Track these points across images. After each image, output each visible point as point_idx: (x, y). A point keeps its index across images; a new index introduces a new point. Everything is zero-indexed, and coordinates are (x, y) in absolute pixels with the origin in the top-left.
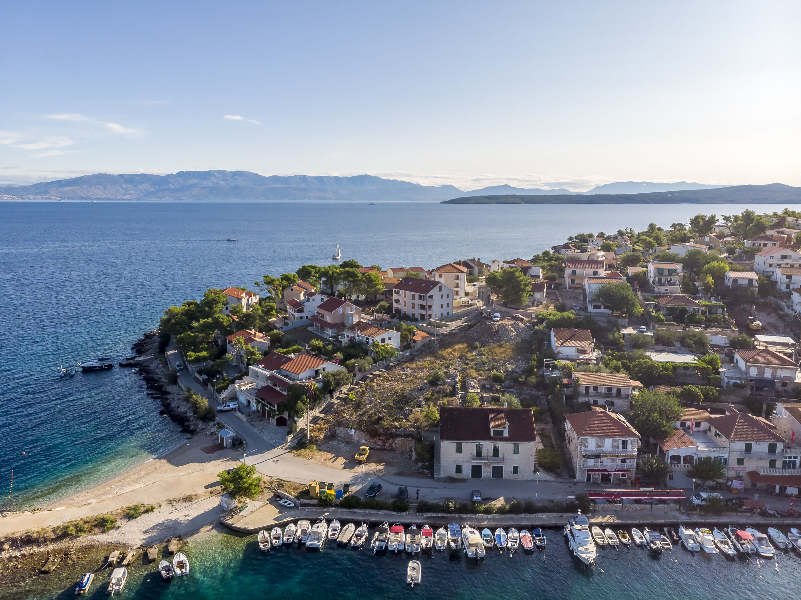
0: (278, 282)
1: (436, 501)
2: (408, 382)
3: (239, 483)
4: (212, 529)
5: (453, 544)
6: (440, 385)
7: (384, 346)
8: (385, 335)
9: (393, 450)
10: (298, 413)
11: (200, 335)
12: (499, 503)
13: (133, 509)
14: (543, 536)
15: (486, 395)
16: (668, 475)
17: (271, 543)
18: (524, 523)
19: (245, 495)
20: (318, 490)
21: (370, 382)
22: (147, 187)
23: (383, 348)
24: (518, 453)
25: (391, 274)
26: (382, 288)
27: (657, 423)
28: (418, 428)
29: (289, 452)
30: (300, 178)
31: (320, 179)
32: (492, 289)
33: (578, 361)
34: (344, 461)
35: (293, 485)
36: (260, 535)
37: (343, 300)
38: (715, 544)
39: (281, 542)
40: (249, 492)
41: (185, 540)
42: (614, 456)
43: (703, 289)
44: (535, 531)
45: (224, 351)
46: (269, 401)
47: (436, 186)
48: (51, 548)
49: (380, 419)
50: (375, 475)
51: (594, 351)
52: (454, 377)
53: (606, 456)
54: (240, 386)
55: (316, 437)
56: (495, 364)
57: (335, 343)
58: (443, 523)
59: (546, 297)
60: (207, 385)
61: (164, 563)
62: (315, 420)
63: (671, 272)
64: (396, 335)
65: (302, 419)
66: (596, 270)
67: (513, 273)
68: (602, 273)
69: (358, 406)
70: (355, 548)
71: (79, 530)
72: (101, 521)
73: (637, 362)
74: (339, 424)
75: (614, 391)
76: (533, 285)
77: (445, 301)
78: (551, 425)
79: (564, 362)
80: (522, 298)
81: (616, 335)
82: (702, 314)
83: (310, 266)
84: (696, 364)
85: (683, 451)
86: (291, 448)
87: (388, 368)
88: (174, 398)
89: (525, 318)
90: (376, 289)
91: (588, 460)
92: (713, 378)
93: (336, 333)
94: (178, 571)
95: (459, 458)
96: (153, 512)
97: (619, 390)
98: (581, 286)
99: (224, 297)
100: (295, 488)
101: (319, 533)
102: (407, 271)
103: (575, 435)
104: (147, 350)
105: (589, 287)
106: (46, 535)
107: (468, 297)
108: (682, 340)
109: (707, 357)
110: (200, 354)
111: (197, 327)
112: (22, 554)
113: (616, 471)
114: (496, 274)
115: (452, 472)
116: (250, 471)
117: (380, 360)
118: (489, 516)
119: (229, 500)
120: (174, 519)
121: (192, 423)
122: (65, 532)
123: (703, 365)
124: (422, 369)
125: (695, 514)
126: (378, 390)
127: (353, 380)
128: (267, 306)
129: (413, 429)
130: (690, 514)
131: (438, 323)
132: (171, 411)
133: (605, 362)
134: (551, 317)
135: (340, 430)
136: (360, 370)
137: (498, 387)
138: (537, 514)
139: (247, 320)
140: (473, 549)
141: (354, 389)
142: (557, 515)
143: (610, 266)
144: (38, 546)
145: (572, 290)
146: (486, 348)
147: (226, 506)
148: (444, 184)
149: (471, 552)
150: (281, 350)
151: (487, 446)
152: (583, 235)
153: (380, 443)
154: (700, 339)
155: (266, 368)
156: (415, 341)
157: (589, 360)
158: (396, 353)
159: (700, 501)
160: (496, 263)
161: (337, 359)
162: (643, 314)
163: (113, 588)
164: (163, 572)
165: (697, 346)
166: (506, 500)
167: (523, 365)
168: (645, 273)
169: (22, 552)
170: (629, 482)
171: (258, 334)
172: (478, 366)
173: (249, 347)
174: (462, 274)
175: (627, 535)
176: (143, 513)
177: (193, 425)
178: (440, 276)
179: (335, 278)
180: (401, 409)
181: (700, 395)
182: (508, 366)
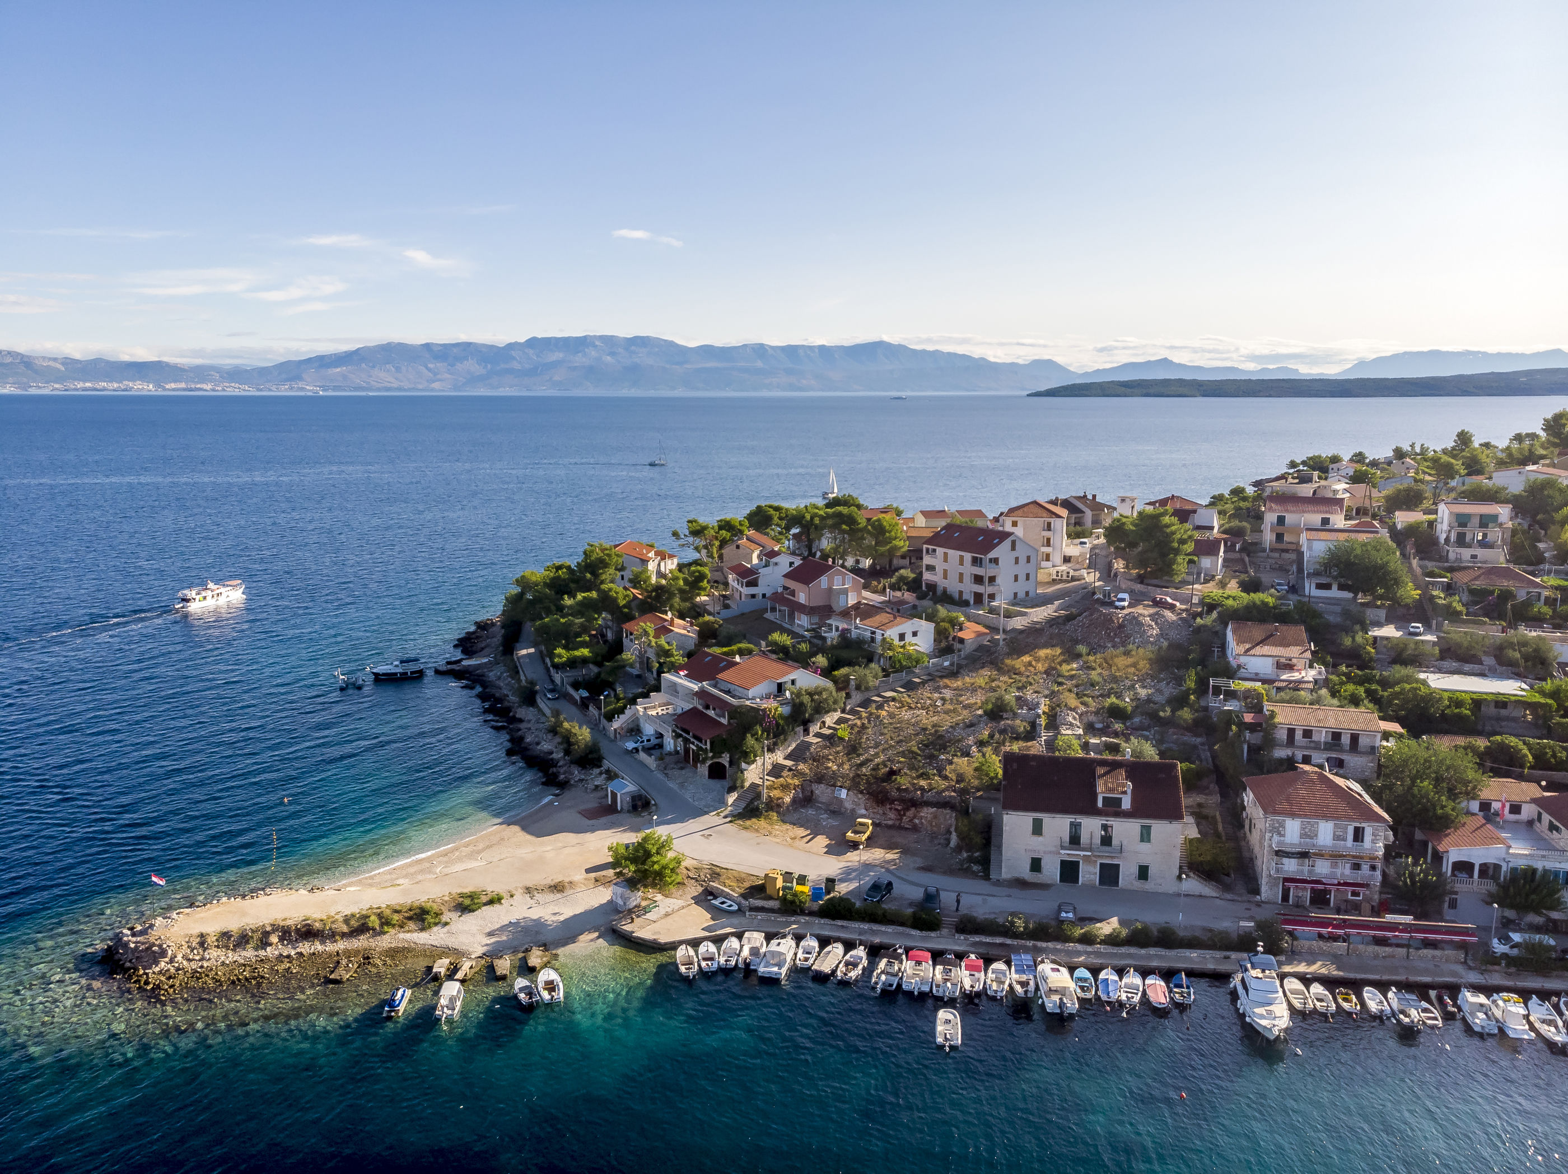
0: (712, 532)
1: (992, 916)
2: (947, 712)
3: (644, 863)
4: (598, 938)
5: (1018, 989)
6: (1007, 719)
7: (903, 647)
8: (908, 626)
9: (915, 829)
10: (747, 756)
11: (577, 621)
12: (1108, 927)
13: (470, 896)
14: (1188, 987)
15: (1094, 741)
16: (1447, 899)
17: (699, 965)
18: (1155, 964)
19: (654, 885)
20: (780, 883)
21: (877, 709)
22: (472, 366)
23: (901, 650)
24: (1149, 841)
25: (921, 521)
26: (903, 546)
27: (1428, 800)
28: (963, 792)
29: (731, 822)
30: (753, 349)
31: (791, 351)
32: (1117, 548)
33: (1276, 684)
34: (827, 842)
35: (736, 875)
36: (681, 952)
37: (830, 563)
38: (1529, 1023)
39: (716, 965)
40: (661, 880)
41: (554, 952)
42: (1335, 856)
43: (1554, 556)
44: (1175, 980)
45: (617, 647)
46: (698, 733)
47: (1020, 361)
48: (342, 947)
49: (892, 773)
50: (882, 867)
51: (1311, 666)
52: (1033, 707)
53: (1320, 855)
54: (645, 708)
55: (778, 799)
56: (1114, 686)
57: (815, 641)
58: (1003, 954)
59: (1223, 566)
60: (588, 708)
61: (521, 982)
62: (776, 770)
63: (1486, 521)
64: (926, 629)
65: (753, 766)
66: (1327, 516)
67: (1155, 518)
68: (1339, 521)
69: (853, 749)
70: (844, 984)
71: (386, 922)
72: (418, 911)
73: (1397, 689)
74: (820, 779)
75: (1346, 740)
76: (1197, 542)
77: (1021, 570)
78: (1216, 798)
79: (1248, 685)
80: (1175, 567)
81: (1359, 638)
82: (1545, 604)
83: (771, 507)
84: (1522, 696)
85: (1478, 855)
86: (734, 816)
87: (910, 686)
88: (530, 729)
89: (1178, 604)
90: (892, 548)
91: (1285, 860)
92: (1558, 723)
93: (816, 624)
94: (546, 995)
95: (1039, 845)
96: (500, 903)
97: (1355, 738)
98: (1294, 547)
99: (618, 555)
100: (740, 880)
101: (780, 954)
102: (953, 516)
103: (1261, 812)
104: (482, 649)
105: (1310, 548)
106: (334, 926)
107: (1069, 565)
108: (1499, 653)
109: (1548, 685)
110: (577, 653)
111: (570, 607)
112: (298, 953)
113: (1339, 884)
114: (1124, 520)
115: (1024, 871)
116: (663, 846)
117: (894, 672)
118: (1089, 949)
119: (628, 892)
120: (535, 917)
121: (562, 770)
122: (363, 924)
123: (1538, 698)
124: (974, 689)
125: (1496, 971)
126: (891, 724)
127: (844, 703)
128: (694, 572)
129: (953, 794)
130: (1485, 970)
131: (1006, 610)
132: (526, 749)
133: (1333, 687)
134: (1230, 602)
135: (820, 791)
136: (858, 688)
137: (1118, 726)
138: (1179, 950)
139: (658, 597)
140: (1056, 998)
141: (848, 720)
142: (1219, 954)
143: (1360, 512)
144: (323, 943)
145: (1277, 555)
146: (1098, 656)
147: (622, 903)
148: (1037, 358)
149: (1051, 1003)
150: (717, 650)
151: (1091, 826)
152: (1320, 457)
153: (892, 815)
154: (1537, 650)
155: (691, 676)
156: (962, 641)
157: (1300, 682)
158: (926, 659)
159: (1507, 947)
160: (1128, 503)
161: (817, 667)
162: (1420, 601)
163: (443, 1012)
164: (522, 996)
165: (1529, 663)
166: (1121, 923)
167: (1169, 690)
168: (1431, 524)
169: (299, 950)
170: (1366, 907)
171: (677, 621)
172: (1081, 688)
173: (662, 641)
174: (1058, 520)
175: (1354, 997)
176: (485, 904)
177: (564, 773)
178: (1015, 524)
179: (816, 527)
180: (932, 757)
181: (1526, 756)
182: (1139, 690)
